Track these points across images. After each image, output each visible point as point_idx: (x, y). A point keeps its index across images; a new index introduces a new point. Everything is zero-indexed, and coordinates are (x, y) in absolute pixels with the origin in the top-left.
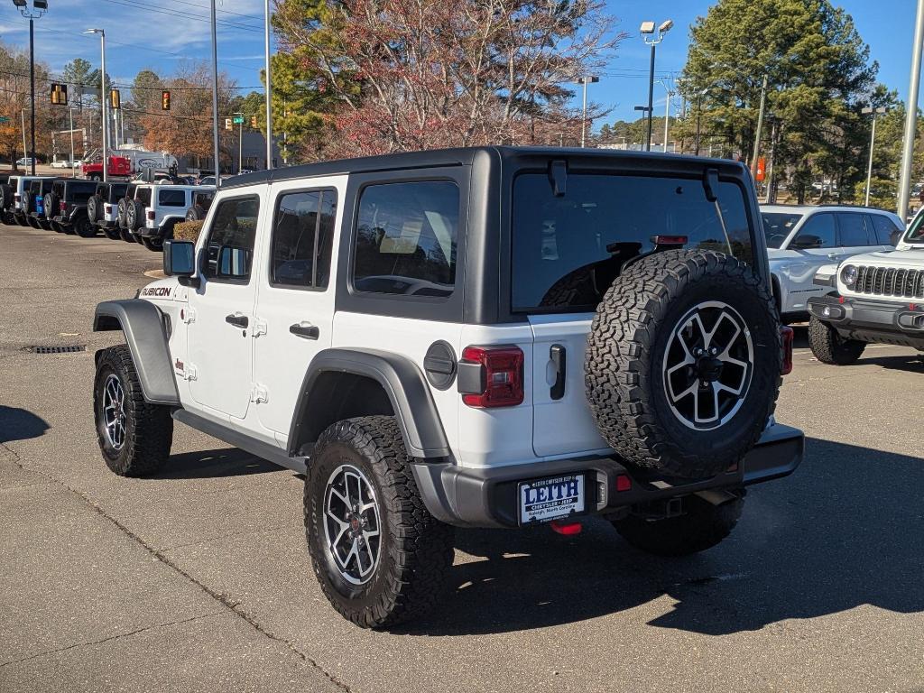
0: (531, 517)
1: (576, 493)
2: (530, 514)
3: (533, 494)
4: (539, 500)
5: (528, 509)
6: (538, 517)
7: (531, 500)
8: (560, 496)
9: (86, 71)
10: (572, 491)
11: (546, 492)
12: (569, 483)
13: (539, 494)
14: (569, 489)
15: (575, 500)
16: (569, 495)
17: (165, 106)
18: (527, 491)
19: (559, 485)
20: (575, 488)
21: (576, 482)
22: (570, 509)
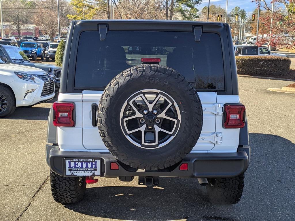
0: (71, 173)
1: (96, 167)
2: (71, 172)
3: (72, 164)
4: (75, 167)
5: (70, 170)
6: (75, 174)
7: (72, 166)
8: (87, 166)
9: (238, 10)
10: (94, 166)
11: (79, 164)
12: (92, 162)
13: (75, 165)
14: (92, 165)
15: (95, 170)
16: (92, 167)
17: (253, 20)
18: (69, 163)
19: (87, 163)
20: (95, 165)
21: (96, 162)
22: (93, 173)
